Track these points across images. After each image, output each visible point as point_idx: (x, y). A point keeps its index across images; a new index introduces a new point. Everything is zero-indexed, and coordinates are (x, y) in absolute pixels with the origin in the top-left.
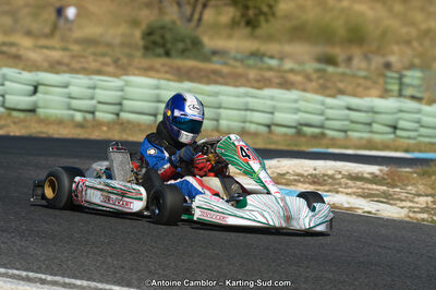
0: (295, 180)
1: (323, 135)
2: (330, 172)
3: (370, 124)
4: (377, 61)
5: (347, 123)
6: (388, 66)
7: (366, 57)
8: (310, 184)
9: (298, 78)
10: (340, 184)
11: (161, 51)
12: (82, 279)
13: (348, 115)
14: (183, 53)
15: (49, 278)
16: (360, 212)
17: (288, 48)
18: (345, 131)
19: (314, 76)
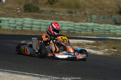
0: (73, 45)
1: (75, 32)
2: (81, 43)
3: (86, 30)
4: (83, 13)
5: (81, 29)
6: (86, 14)
7: (80, 12)
8: (77, 46)
9: (65, 18)
10: (85, 46)
11: (28, 11)
12: (27, 72)
13: (81, 27)
14: (34, 11)
15: (19, 72)
16: (92, 53)
17: (60, 10)
18: (80, 31)
19: (69, 17)
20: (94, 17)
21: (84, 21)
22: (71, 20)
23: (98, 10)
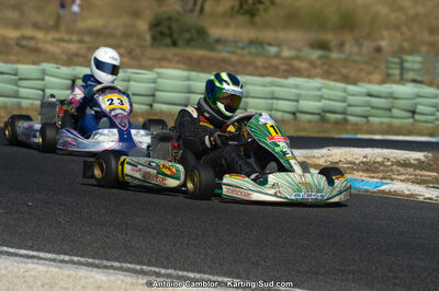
0: (349, 168)
1: (346, 121)
2: (379, 160)
3: (389, 109)
4: (368, 46)
5: (368, 108)
6: (378, 50)
7: (357, 42)
8: (364, 171)
9: (304, 65)
10: (392, 171)
11: (168, 40)
13: (368, 102)
14: (189, 42)
16: (421, 198)
17: (282, 35)
18: (366, 117)
19: (319, 63)
20: (413, 62)
21: (376, 77)
22: (327, 75)
23: (426, 36)
